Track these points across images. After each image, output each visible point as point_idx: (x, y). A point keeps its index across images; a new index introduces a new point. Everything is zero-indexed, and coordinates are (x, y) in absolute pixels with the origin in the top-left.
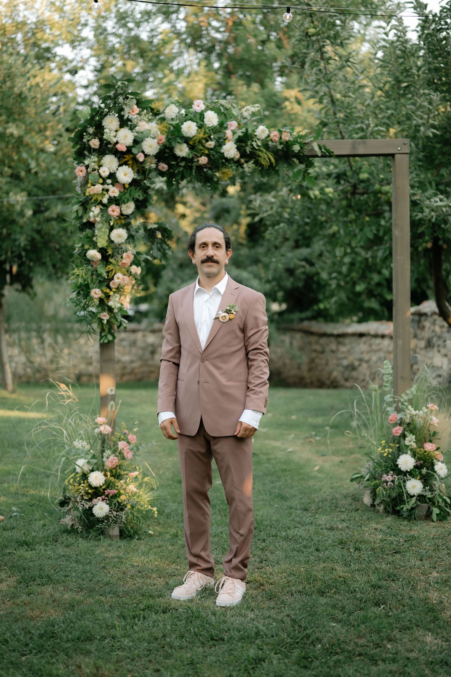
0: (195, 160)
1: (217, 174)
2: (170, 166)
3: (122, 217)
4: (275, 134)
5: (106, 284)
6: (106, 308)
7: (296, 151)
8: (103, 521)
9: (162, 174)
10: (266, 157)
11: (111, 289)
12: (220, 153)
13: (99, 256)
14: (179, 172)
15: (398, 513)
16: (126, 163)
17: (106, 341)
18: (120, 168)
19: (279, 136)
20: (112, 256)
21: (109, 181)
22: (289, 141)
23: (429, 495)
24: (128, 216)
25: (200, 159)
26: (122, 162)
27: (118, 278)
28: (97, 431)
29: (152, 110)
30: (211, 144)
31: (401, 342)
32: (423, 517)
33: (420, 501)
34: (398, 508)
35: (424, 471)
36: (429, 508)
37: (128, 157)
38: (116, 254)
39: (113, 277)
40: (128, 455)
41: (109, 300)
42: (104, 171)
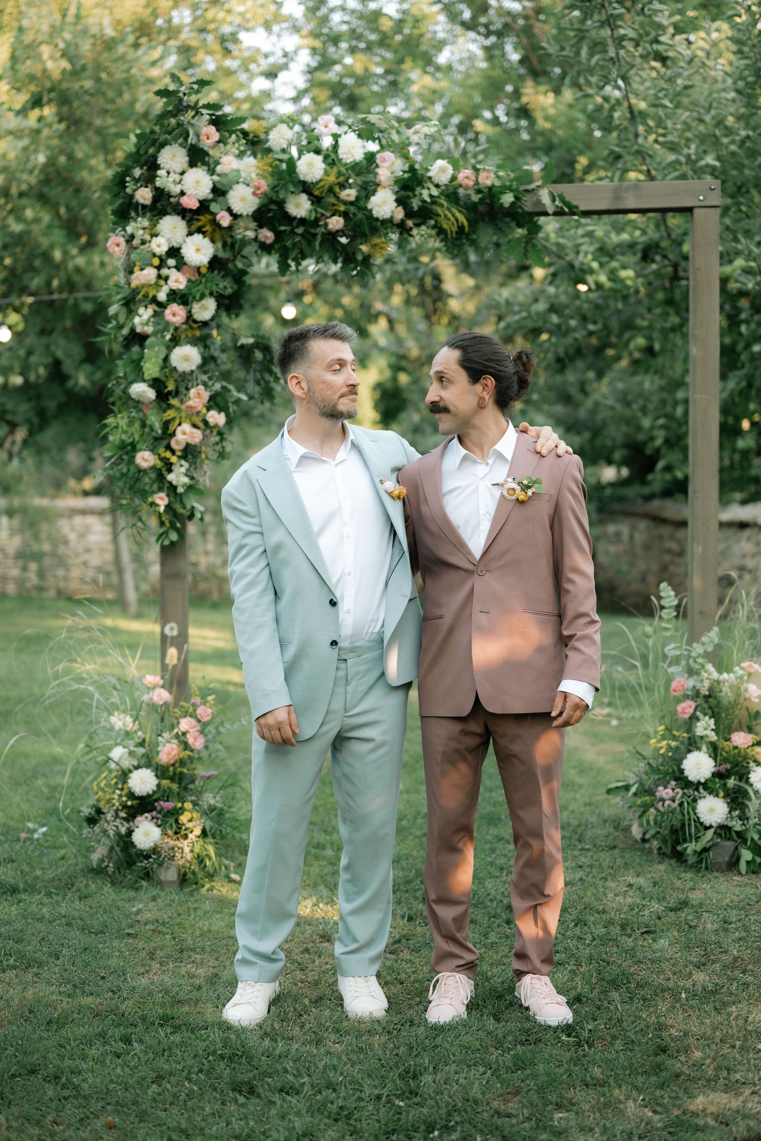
0: (322, 223)
1: (364, 248)
2: (279, 235)
3: (195, 326)
4: (465, 175)
5: (164, 443)
6: (166, 485)
7: (507, 205)
8: (147, 857)
9: (266, 248)
10: (449, 215)
11: (173, 452)
12: (366, 208)
13: (151, 394)
14: (294, 245)
15: (679, 857)
16: (199, 230)
17: (166, 543)
18: (190, 239)
19: (473, 178)
20: (177, 393)
21: (171, 262)
22: (493, 186)
23: (737, 826)
24: (205, 324)
25: (329, 221)
26: (193, 228)
27: (184, 433)
28: (145, 698)
29: (245, 134)
30: (350, 194)
31: (700, 548)
32: (724, 866)
33: (720, 835)
34: (679, 848)
35: (731, 782)
36: (736, 848)
37: (204, 219)
38: (182, 390)
39: (174, 432)
40: (197, 742)
41: (170, 471)
42: (159, 246)
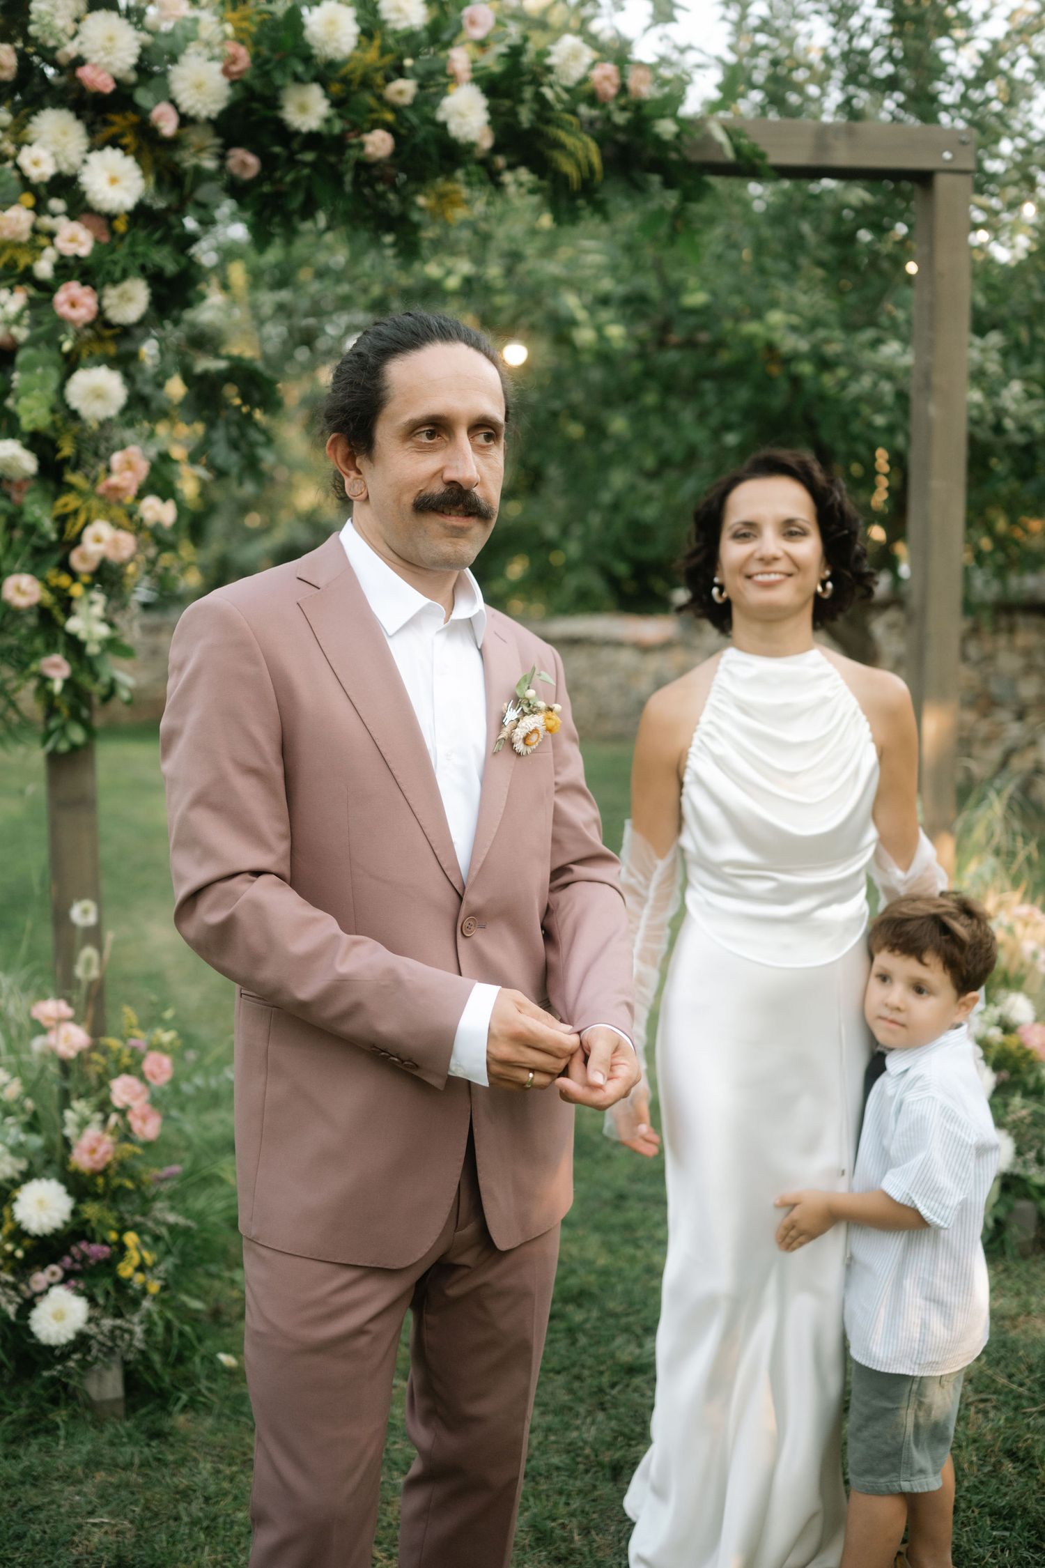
0: (354, 141)
1: (422, 200)
2: (268, 162)
3: (108, 333)
4: (604, 74)
5: (56, 558)
6: (61, 639)
7: (668, 138)
8: (64, 1359)
9: (237, 190)
11: (74, 576)
12: (434, 122)
13: (28, 463)
14: (295, 184)
16: (114, 143)
17: (64, 747)
18: (94, 157)
19: (616, 81)
20: (76, 463)
21: (57, 204)
22: (649, 100)
24: (126, 330)
25: (366, 138)
26: (99, 137)
27: (98, 540)
28: (38, 1044)
30: (404, 89)
37: (120, 122)
38: (88, 457)
39: (80, 534)
40: (148, 1128)
41: (68, 612)
42: (36, 163)
